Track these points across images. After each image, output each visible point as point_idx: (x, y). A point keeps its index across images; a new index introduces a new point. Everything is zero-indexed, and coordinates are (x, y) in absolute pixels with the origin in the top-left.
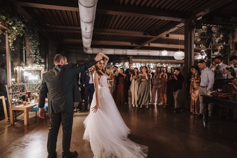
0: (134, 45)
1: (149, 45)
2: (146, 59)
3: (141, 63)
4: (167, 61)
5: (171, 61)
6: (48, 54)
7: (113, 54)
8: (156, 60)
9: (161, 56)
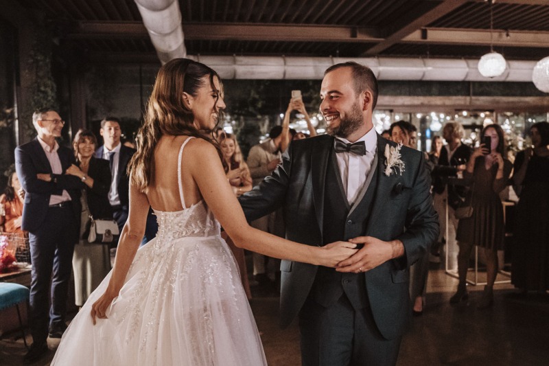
0: (361, 37)
1: (424, 35)
2: (411, 94)
3: (391, 111)
4: (498, 102)
5: (512, 102)
6: (18, 84)
7: (280, 77)
8: (454, 98)
9: (474, 83)
